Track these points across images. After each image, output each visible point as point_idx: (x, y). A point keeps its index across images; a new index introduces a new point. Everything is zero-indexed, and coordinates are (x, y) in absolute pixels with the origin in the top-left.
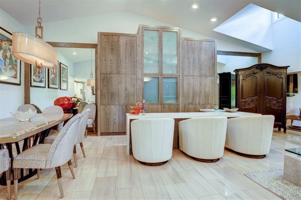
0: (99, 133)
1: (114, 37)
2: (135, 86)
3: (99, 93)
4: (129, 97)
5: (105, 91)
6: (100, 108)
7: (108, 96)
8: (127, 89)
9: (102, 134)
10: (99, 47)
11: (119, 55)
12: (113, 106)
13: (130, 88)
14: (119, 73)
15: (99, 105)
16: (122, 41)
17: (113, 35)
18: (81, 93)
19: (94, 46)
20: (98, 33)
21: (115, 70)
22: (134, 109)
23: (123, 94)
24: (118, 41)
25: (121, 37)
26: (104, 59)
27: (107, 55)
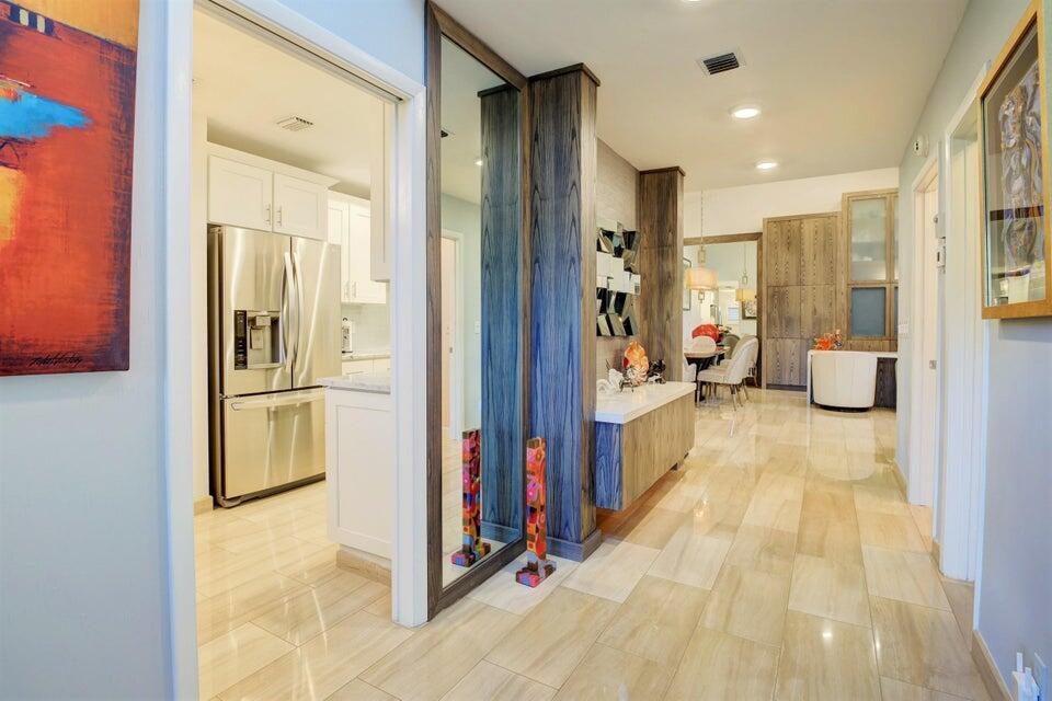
0: (764, 384)
1: (792, 223)
2: (833, 305)
3: (764, 318)
4: (820, 325)
5: (775, 315)
6: (767, 343)
7: (781, 323)
8: (818, 310)
9: (769, 386)
10: (764, 237)
11: (800, 253)
12: (789, 341)
13: (822, 310)
14: (800, 283)
15: (764, 338)
16: (808, 228)
17: (789, 220)
18: (713, 314)
19: (757, 236)
20: (764, 220)
21: (793, 281)
22: (820, 343)
23: (808, 319)
24: (800, 228)
25: (805, 221)
26: (773, 262)
27: (780, 253)
